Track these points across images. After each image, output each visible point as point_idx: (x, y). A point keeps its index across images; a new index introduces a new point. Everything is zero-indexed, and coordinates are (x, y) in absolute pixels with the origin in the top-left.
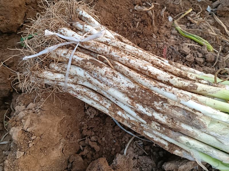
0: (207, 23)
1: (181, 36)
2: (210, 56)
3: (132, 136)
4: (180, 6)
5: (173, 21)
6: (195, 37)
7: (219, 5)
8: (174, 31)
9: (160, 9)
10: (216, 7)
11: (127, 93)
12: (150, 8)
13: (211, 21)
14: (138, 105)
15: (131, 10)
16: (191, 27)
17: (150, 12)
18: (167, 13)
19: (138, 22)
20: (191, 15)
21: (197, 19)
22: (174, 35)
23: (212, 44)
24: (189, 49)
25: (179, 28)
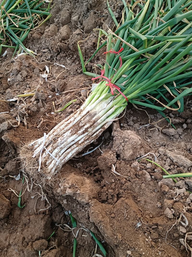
0: (63, 98)
1: (63, 111)
2: (78, 102)
3: (98, 148)
4: (49, 106)
5: (54, 112)
6: (67, 105)
7: (57, 89)
8: (60, 113)
9: (45, 116)
10: (58, 91)
11: (72, 134)
12: (43, 120)
13: (63, 95)
14: (78, 132)
15: (38, 130)
16: (62, 105)
17: (44, 121)
18: (49, 113)
19: (46, 128)
20: (56, 103)
21: (59, 101)
22: (61, 114)
23: (74, 99)
24: (70, 109)
25: (59, 110)
